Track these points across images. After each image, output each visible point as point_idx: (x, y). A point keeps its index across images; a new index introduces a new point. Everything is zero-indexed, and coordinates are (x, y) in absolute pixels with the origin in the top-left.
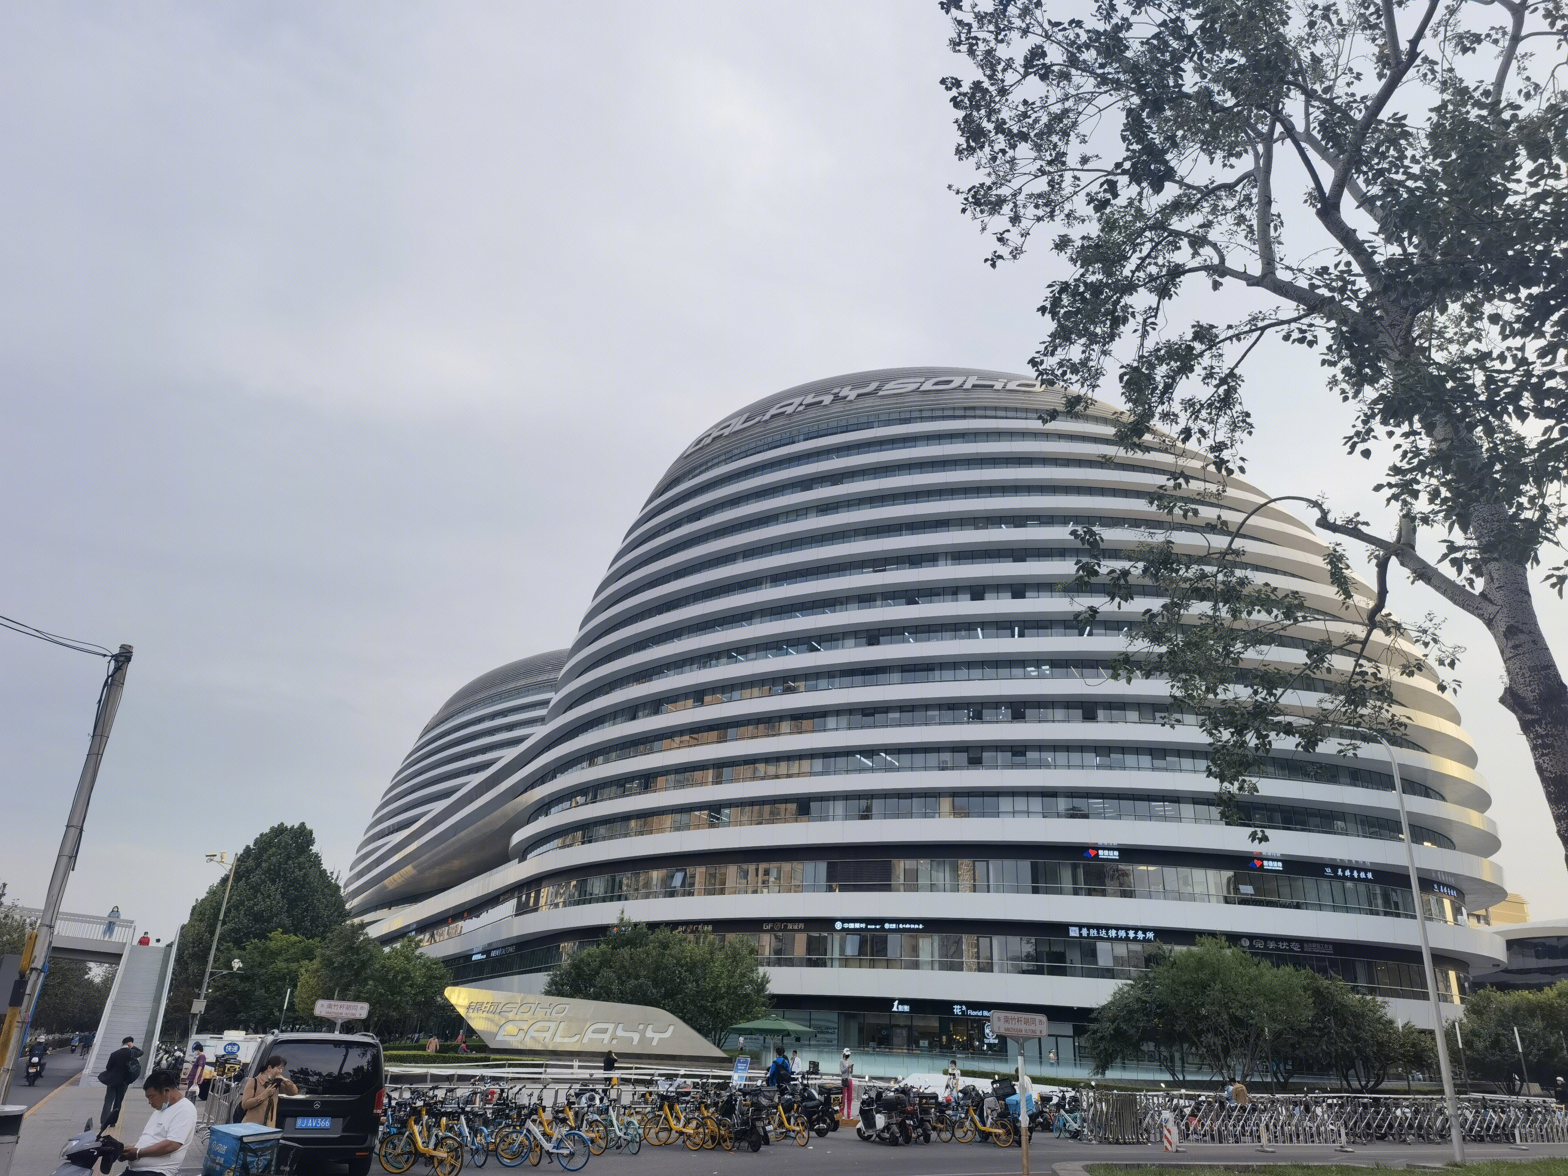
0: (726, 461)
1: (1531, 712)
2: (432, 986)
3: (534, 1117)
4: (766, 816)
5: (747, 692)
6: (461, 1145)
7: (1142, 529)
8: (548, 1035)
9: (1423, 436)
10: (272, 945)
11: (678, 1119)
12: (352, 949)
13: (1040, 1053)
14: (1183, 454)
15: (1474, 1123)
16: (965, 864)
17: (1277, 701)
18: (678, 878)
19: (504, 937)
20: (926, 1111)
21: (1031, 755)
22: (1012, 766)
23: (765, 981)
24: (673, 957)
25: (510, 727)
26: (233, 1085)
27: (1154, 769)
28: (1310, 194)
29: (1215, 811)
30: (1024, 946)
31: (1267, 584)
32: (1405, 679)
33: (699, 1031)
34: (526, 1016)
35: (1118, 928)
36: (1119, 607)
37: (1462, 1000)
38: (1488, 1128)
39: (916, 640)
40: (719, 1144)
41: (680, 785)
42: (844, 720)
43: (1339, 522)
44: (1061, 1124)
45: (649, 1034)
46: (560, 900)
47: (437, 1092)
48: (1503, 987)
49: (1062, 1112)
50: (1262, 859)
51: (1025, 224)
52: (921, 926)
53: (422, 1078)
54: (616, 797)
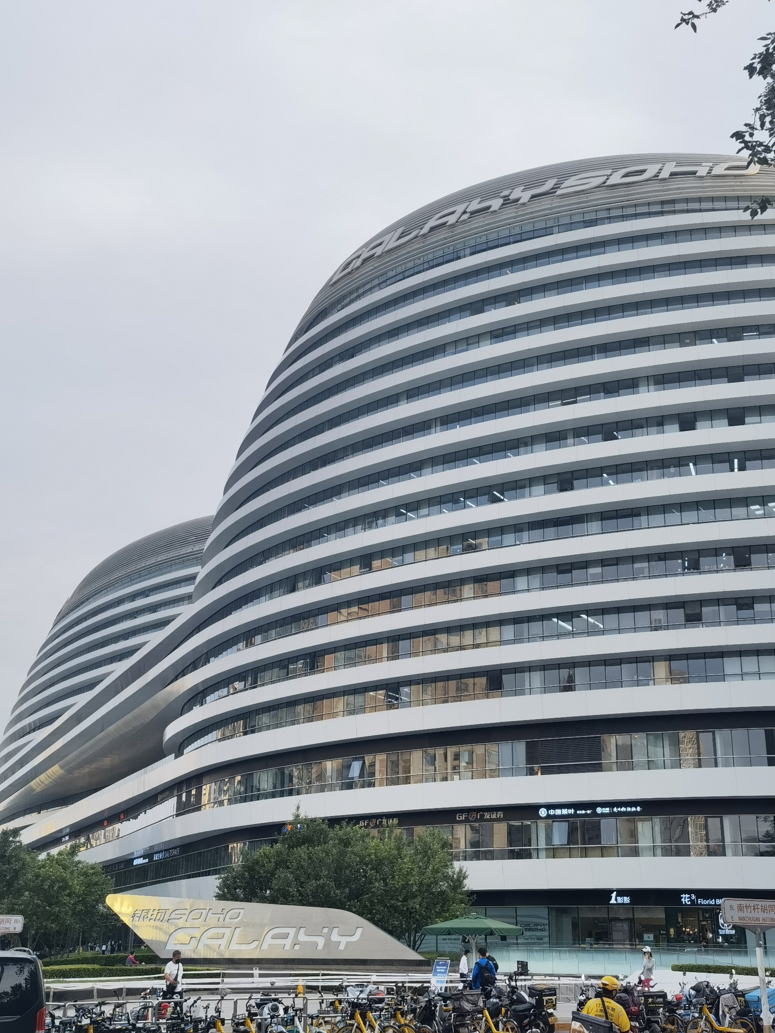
0: (380, 286)
2: (92, 894)
4: (452, 693)
5: (420, 554)
8: (223, 942)
16: (687, 735)
18: (356, 767)
19: (167, 838)
20: (652, 1011)
21: (759, 607)
22: (738, 622)
23: (462, 876)
24: (355, 854)
25: (153, 608)
30: (761, 825)
33: (391, 933)
34: (197, 923)
39: (617, 482)
41: (351, 663)
42: (536, 580)
45: (335, 937)
46: (225, 798)
47: (104, 1008)
52: (639, 809)
53: (87, 994)
54: (279, 681)
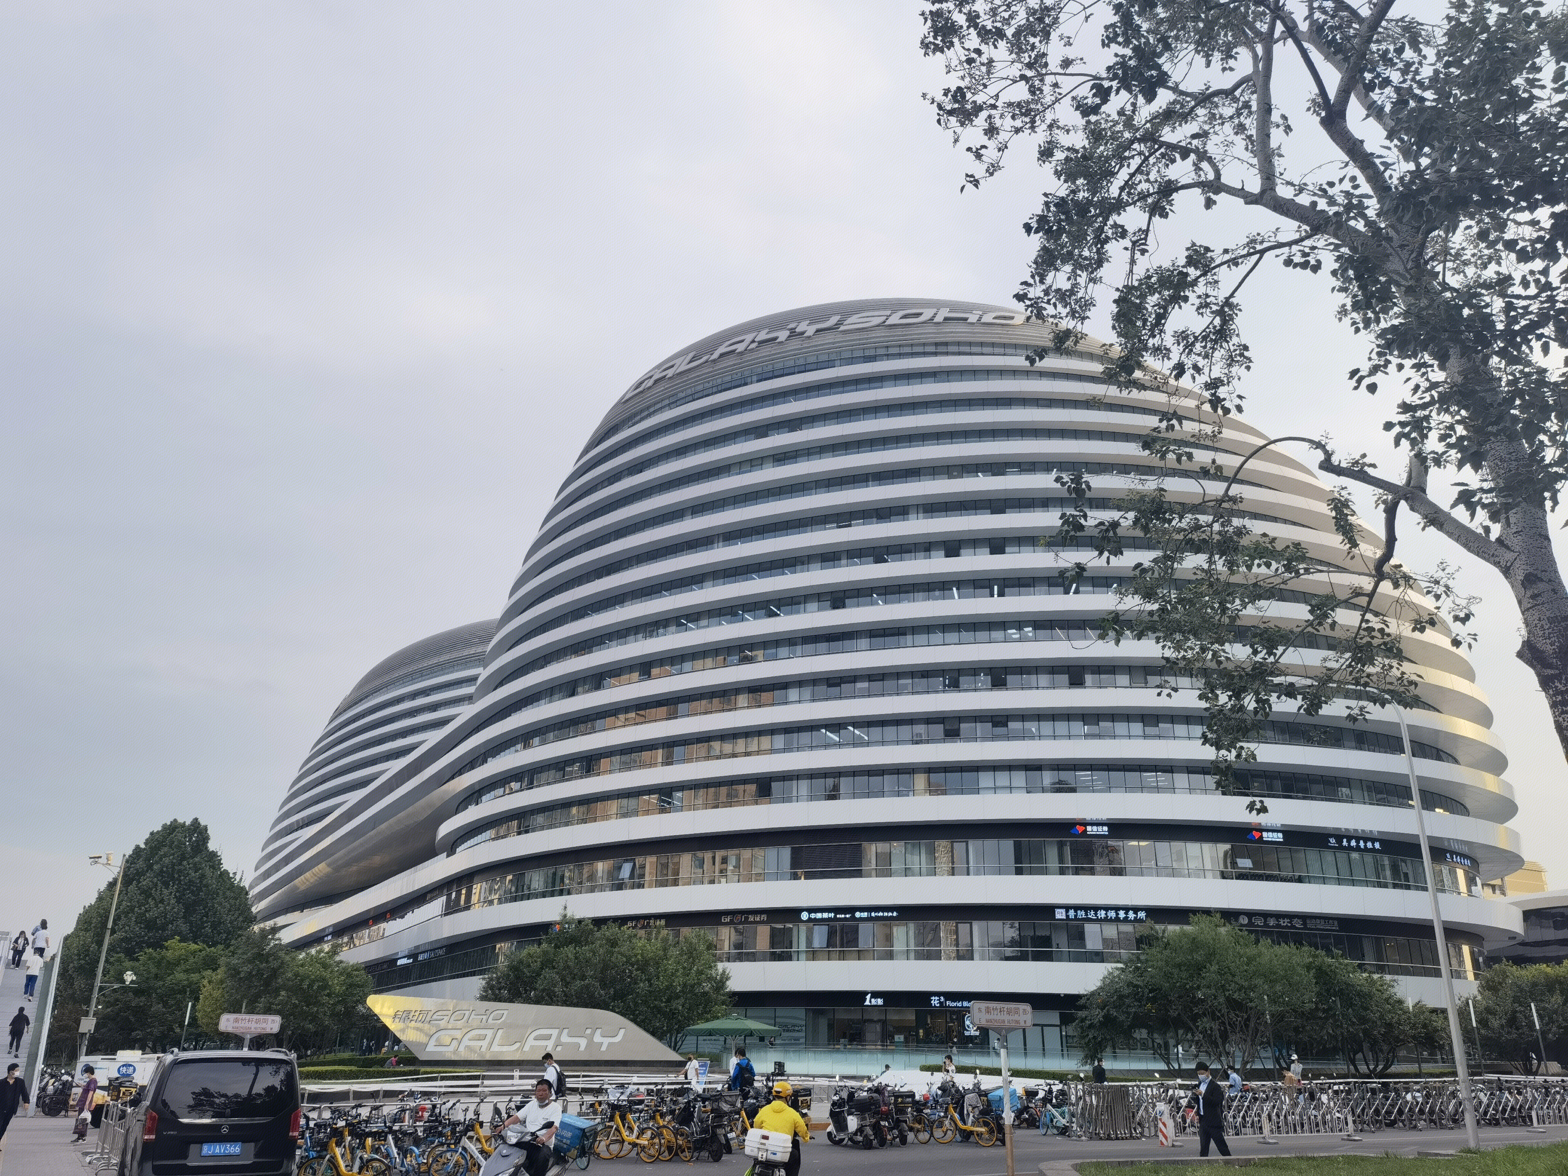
0: (670, 406)
1: (1550, 666)
2: (353, 995)
3: (470, 1134)
4: (723, 798)
5: (699, 663)
6: (388, 1168)
7: (1132, 475)
8: (485, 1044)
9: (1436, 368)
10: (169, 954)
11: (631, 1129)
12: (261, 956)
13: (1025, 1044)
14: (1176, 392)
15: (1488, 1106)
16: (942, 845)
17: (1277, 661)
18: (626, 869)
19: (433, 938)
20: (901, 1111)
21: (1013, 725)
22: (994, 738)
23: (725, 977)
24: (622, 954)
25: (433, 707)
26: (129, 1110)
27: (1145, 737)
28: (1313, 100)
29: (1211, 781)
30: (1007, 931)
31: (1265, 535)
32: (1417, 635)
33: (653, 1034)
34: (459, 1024)
35: (1107, 908)
36: (1108, 562)
37: (1476, 976)
38: (1504, 1111)
39: (885, 602)
40: (676, 1154)
41: (627, 767)
42: (807, 692)
43: (1344, 465)
44: (1048, 1120)
45: (597, 1038)
46: (495, 897)
47: (360, 1110)
48: (1519, 961)
49: (1049, 1106)
50: (1261, 830)
51: (1003, 136)
52: (895, 914)
53: (343, 1096)
54: (555, 782)
